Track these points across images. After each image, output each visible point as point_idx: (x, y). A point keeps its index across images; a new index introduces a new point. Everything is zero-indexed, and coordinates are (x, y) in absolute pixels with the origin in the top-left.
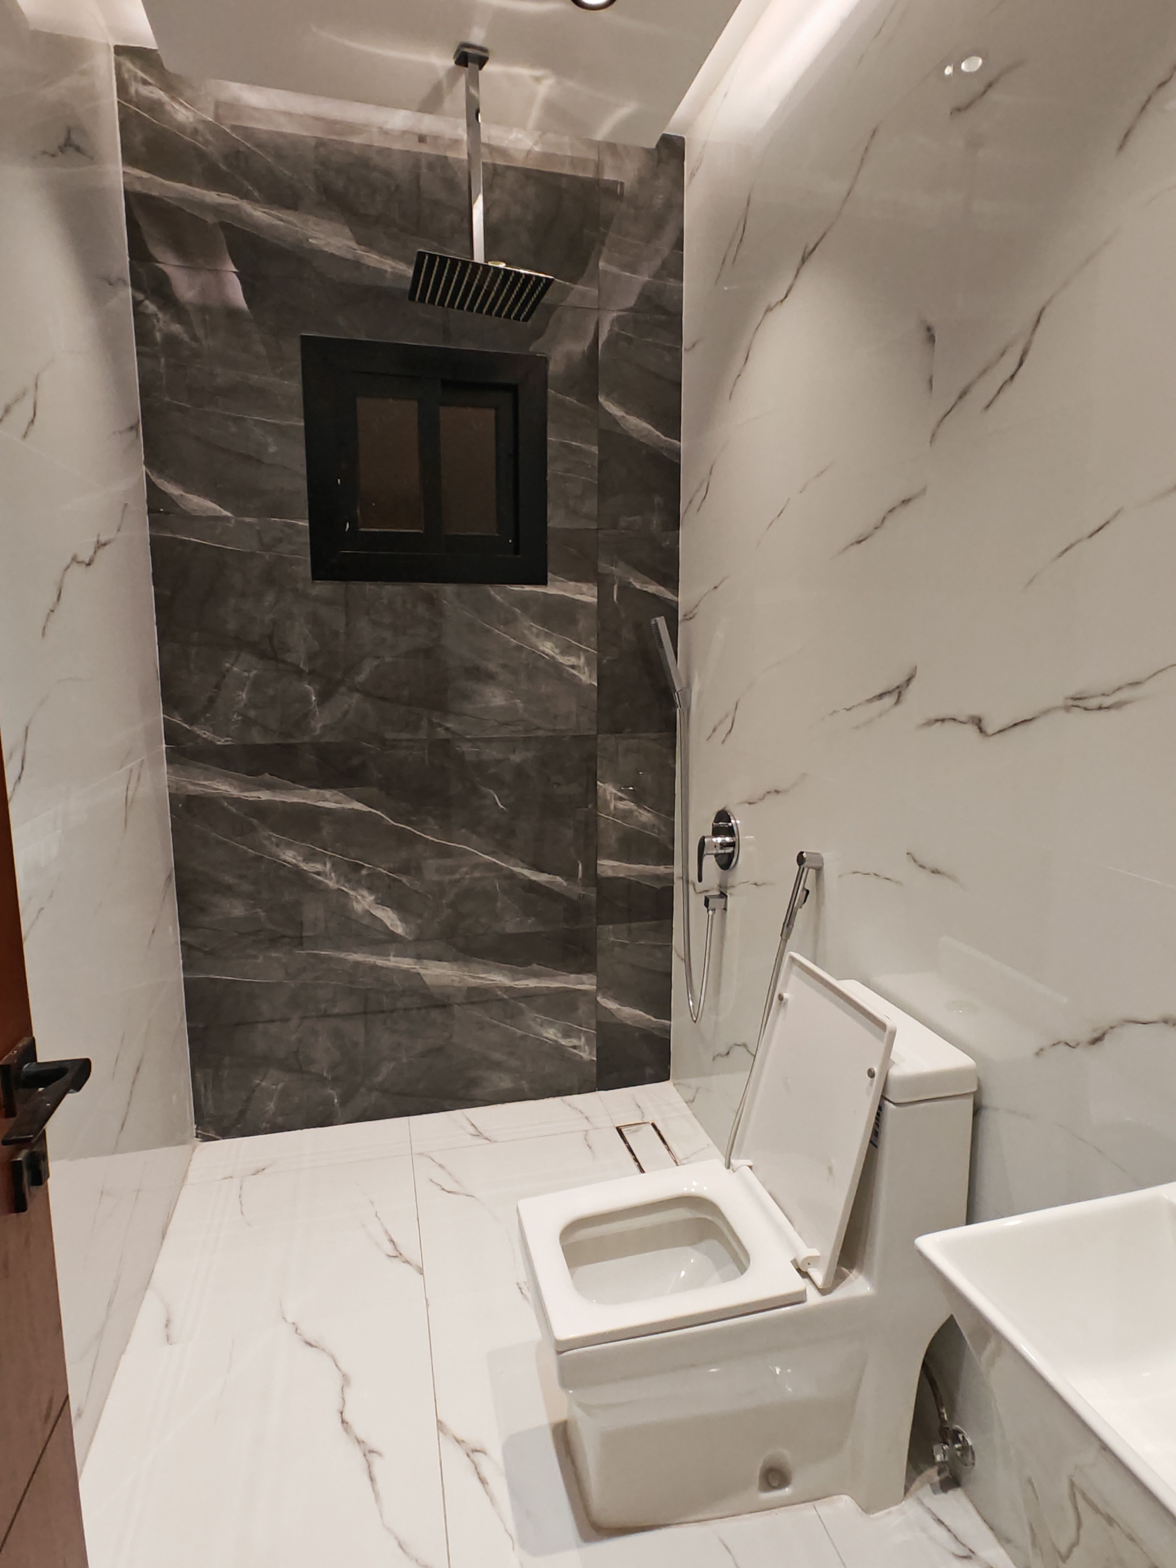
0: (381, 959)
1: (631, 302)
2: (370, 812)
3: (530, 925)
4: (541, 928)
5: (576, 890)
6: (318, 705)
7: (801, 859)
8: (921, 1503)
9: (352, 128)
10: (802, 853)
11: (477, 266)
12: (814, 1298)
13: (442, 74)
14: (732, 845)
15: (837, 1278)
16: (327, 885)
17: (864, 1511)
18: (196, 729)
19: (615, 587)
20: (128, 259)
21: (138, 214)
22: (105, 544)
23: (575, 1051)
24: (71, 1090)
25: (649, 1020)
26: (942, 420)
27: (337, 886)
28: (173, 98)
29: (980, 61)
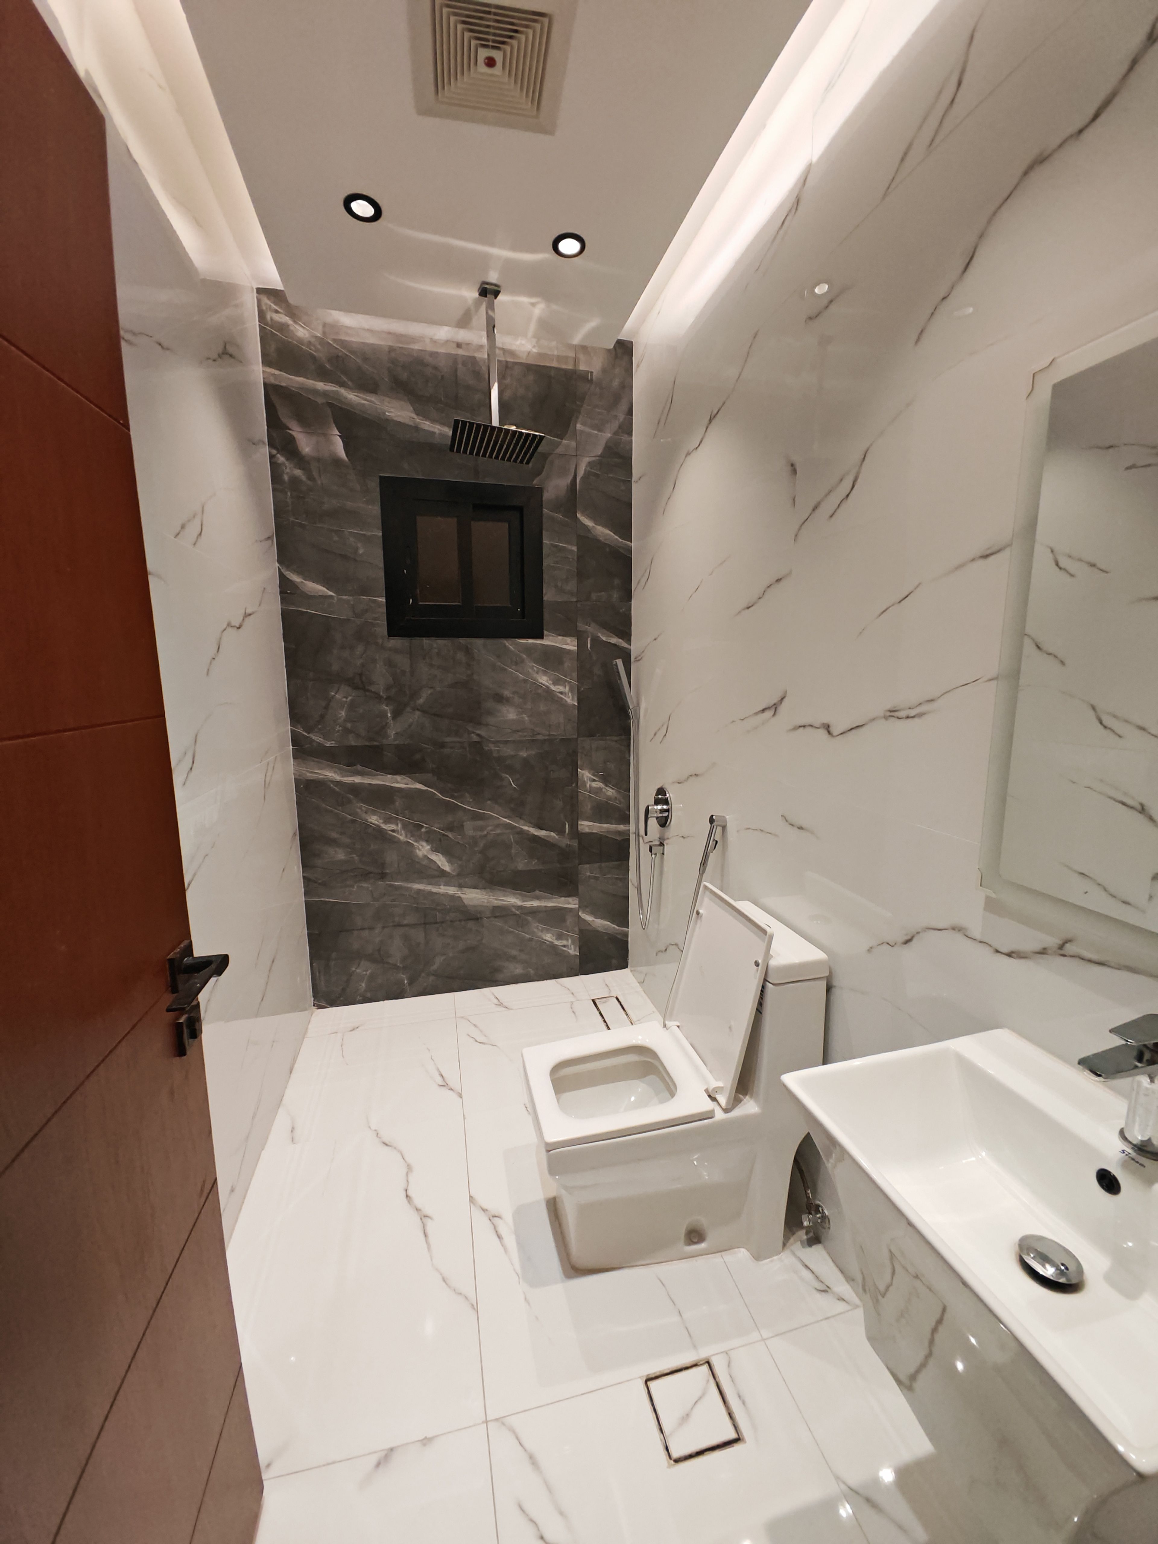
0: (435, 888)
1: (599, 451)
2: (428, 790)
3: (534, 865)
4: (541, 867)
5: (565, 842)
6: (392, 719)
7: (712, 820)
8: (794, 1254)
9: (413, 339)
10: (713, 816)
11: (494, 428)
12: (719, 1115)
13: (470, 302)
14: (667, 811)
15: (735, 1102)
16: (399, 839)
17: (756, 1260)
18: (311, 735)
19: (589, 639)
20: (266, 427)
21: (274, 398)
22: (250, 615)
23: (564, 949)
24: (215, 975)
25: (614, 927)
26: (801, 526)
27: (405, 840)
28: (295, 322)
29: (827, 286)
